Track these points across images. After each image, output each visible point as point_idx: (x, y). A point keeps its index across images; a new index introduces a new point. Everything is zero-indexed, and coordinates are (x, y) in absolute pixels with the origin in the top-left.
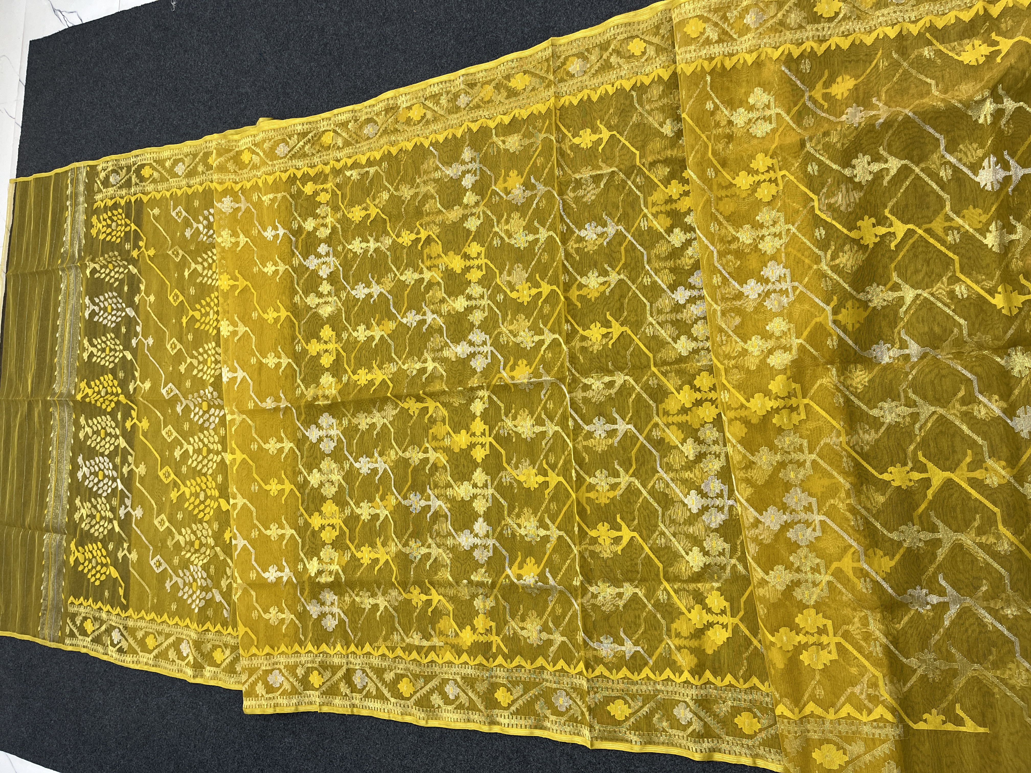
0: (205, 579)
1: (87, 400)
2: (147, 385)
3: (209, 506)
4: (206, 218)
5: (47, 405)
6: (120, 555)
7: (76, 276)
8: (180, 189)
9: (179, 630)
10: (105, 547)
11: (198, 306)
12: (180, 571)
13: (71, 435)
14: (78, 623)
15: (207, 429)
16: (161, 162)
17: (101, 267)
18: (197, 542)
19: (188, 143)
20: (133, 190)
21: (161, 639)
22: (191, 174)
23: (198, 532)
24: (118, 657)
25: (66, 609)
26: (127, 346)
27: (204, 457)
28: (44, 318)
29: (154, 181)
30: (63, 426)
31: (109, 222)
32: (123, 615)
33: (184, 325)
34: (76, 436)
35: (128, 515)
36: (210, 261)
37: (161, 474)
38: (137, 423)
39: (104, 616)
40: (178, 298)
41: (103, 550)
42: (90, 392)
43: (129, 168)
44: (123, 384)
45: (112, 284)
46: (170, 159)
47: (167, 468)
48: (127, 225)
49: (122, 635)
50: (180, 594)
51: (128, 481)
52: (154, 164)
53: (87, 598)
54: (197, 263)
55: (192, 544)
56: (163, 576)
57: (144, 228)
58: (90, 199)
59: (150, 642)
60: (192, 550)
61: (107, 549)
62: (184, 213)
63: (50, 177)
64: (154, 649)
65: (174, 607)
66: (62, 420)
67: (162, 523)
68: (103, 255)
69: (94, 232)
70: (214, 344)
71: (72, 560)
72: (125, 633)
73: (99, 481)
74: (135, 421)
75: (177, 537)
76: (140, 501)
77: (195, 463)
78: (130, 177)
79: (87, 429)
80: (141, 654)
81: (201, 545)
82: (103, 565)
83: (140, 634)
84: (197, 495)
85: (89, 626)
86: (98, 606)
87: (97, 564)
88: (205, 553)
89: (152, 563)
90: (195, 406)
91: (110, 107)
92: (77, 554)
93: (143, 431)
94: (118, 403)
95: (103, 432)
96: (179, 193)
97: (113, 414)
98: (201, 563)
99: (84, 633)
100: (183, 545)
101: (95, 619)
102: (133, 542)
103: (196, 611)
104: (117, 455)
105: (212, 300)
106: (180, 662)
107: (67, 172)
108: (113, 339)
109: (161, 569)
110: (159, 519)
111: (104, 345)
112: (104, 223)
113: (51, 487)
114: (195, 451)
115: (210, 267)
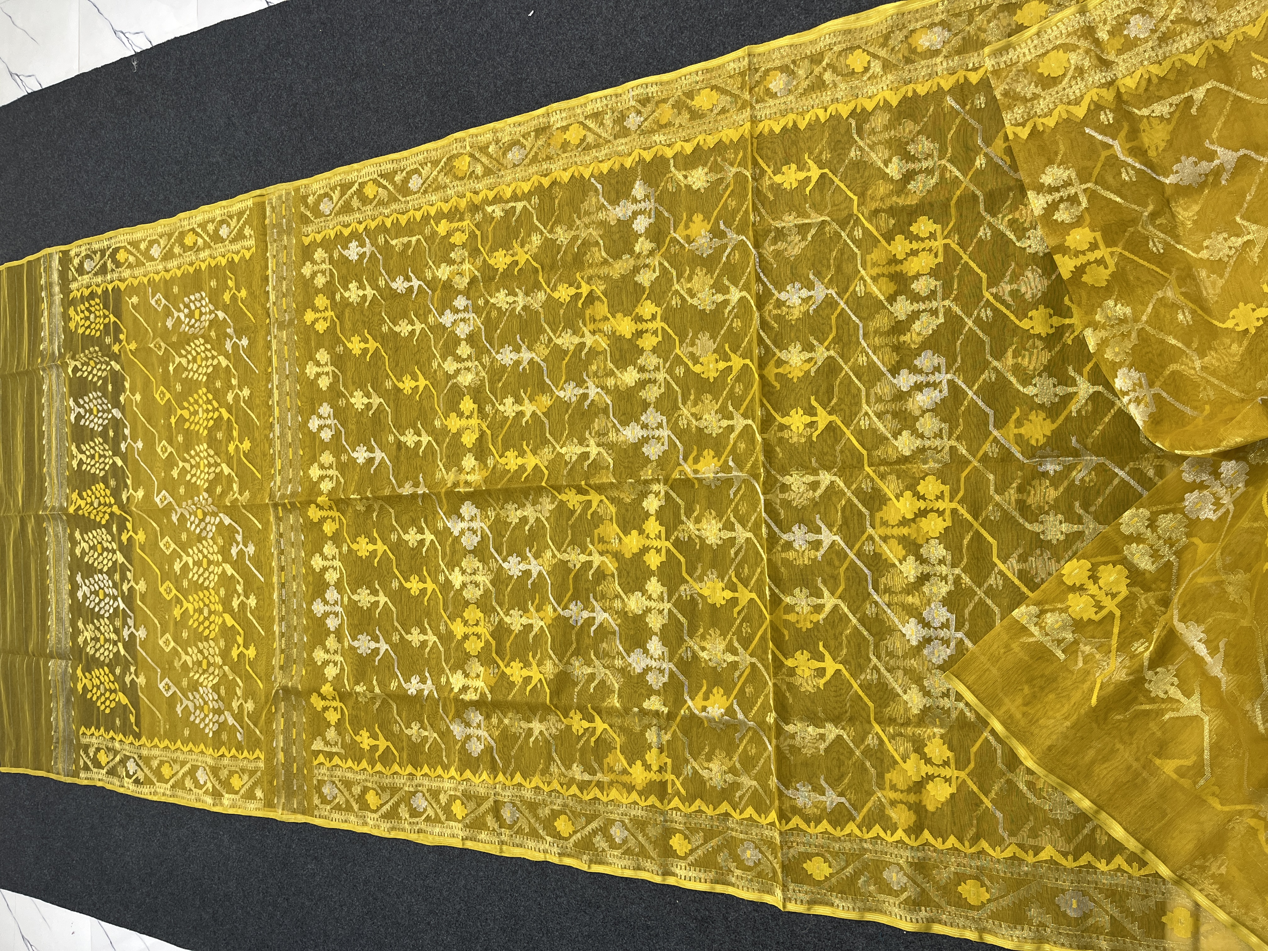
0: (216, 701)
1: (80, 512)
2: (140, 493)
3: (214, 621)
4: (187, 306)
5: (39, 520)
6: (128, 680)
7: (58, 376)
8: (158, 273)
9: (194, 757)
10: (112, 672)
11: (186, 404)
12: (190, 694)
13: (67, 551)
14: (91, 754)
15: (205, 538)
16: (135, 244)
17: (83, 365)
18: (205, 662)
19: (161, 222)
20: (109, 277)
21: (176, 767)
22: (168, 256)
23: (205, 651)
24: (135, 789)
25: (79, 741)
26: (116, 452)
27: (205, 570)
28: (29, 423)
29: (130, 266)
30: (58, 543)
31: (87, 314)
32: (137, 744)
33: (173, 425)
34: (72, 553)
35: (132, 635)
36: (194, 353)
37: (162, 590)
38: (134, 535)
39: (117, 745)
40: (164, 396)
41: (110, 675)
42: (83, 503)
43: (103, 252)
44: (116, 494)
45: (96, 383)
46: (144, 240)
47: (168, 582)
48: (105, 316)
49: (138, 765)
50: (192, 718)
51: (129, 599)
52: (129, 247)
53: (98, 728)
54: (181, 356)
55: (200, 663)
56: (172, 701)
57: (123, 318)
58: (65, 289)
59: (166, 771)
60: (201, 671)
61: (114, 674)
62: (163, 301)
63: (21, 266)
64: (171, 778)
65: (187, 732)
66: (56, 535)
67: (167, 643)
68: (83, 352)
69: (72, 325)
70: (205, 446)
71: (80, 687)
72: (140, 762)
73: (100, 601)
74: (131, 533)
75: (184, 657)
76: (145, 621)
77: (196, 576)
78: (105, 263)
79: (84, 544)
80: (158, 784)
81: (209, 664)
82: (111, 691)
83: (155, 763)
84: (201, 611)
85: (103, 758)
86: (110, 736)
87: (106, 690)
88: (213, 673)
89: (161, 686)
90: (190, 514)
91: (78, 184)
92: (84, 680)
93: (140, 543)
94: (112, 514)
95: (99, 546)
96: (157, 278)
97: (108, 526)
98: (210, 685)
99: (98, 765)
100: (191, 665)
102: (140, 665)
103: (211, 735)
104: (116, 572)
105: (200, 397)
106: (197, 791)
107: (39, 259)
108: (102, 444)
109: (170, 693)
110: (164, 639)
111: (92, 452)
112: (82, 315)
113: (52, 609)
114: (195, 563)
115: (194, 360)
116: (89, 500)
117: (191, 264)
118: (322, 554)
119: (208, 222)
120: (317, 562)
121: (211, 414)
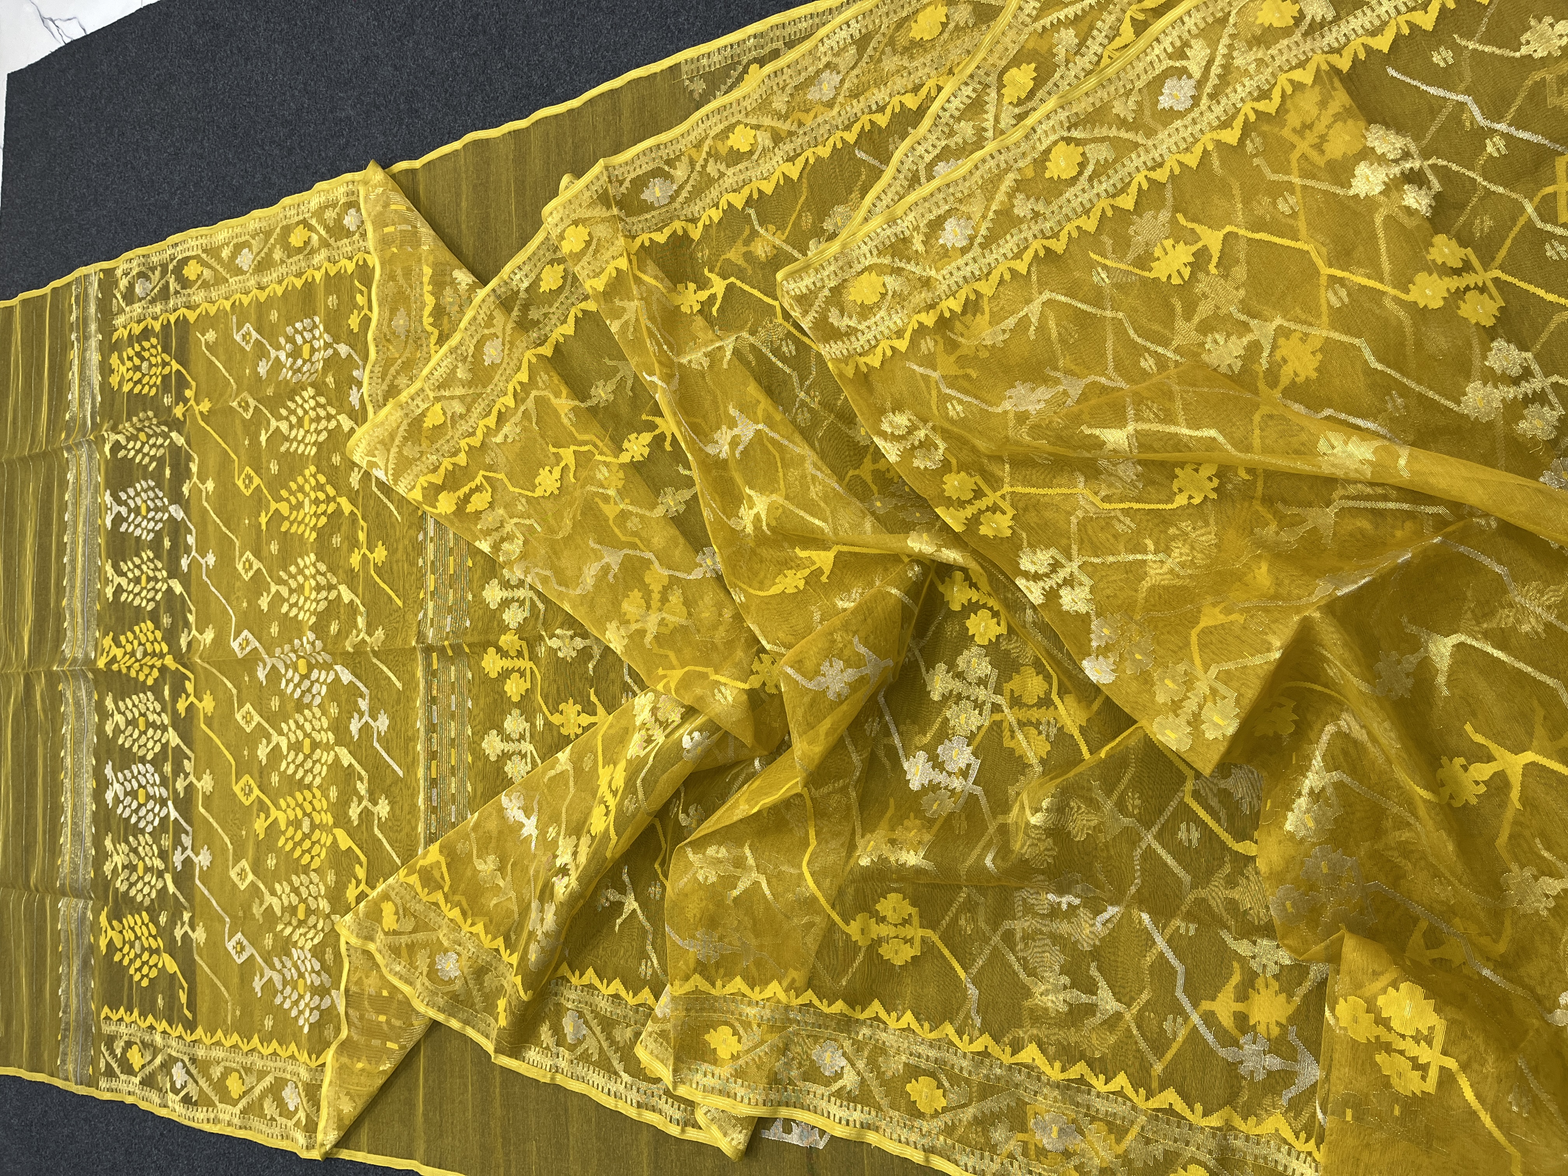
0: (318, 973)
1: (115, 667)
2: (209, 636)
3: (318, 841)
4: (291, 340)
5: (53, 679)
6: (178, 933)
7: (90, 457)
8: (247, 293)
9: (279, 1064)
10: (154, 920)
11: (284, 493)
12: (276, 960)
13: (92, 729)
14: (118, 1052)
15: (309, 706)
16: (213, 251)
17: (128, 439)
18: (302, 908)
19: (256, 213)
20: (172, 303)
21: (250, 1080)
22: (263, 265)
23: (303, 890)
24: (184, 1111)
25: (99, 1029)
26: (174, 571)
27: (307, 757)
28: (43, 532)
29: (206, 285)
30: (79, 715)
31: (137, 361)
32: (188, 1038)
33: (264, 527)
34: (100, 730)
35: (188, 862)
36: (300, 412)
37: (237, 789)
38: (196, 702)
39: (158, 1039)
40: (251, 481)
41: (151, 925)
42: (118, 652)
43: (164, 267)
44: (171, 637)
45: (147, 466)
46: (228, 244)
47: (247, 777)
48: (164, 364)
49: (188, 1072)
50: (278, 1000)
51: (185, 804)
52: (204, 256)
53: (129, 1010)
54: (279, 418)
55: (293, 910)
56: (248, 969)
57: (192, 365)
58: (106, 326)
59: (234, 1085)
60: (294, 922)
61: (157, 924)
62: (255, 335)
63: (44, 297)
64: (241, 1098)
65: (269, 1023)
66: (77, 703)
67: (242, 874)
68: (129, 419)
69: (114, 380)
70: (313, 557)
71: (103, 943)
72: (192, 1069)
73: (140, 806)
74: (192, 698)
75: (269, 899)
76: (209, 839)
77: (292, 767)
78: (167, 283)
79: (118, 717)
80: (220, 1106)
81: (309, 912)
82: (152, 952)
83: (216, 1072)
84: (298, 824)
85: (135, 1058)
86: (148, 1023)
87: (143, 949)
88: (315, 926)
89: (230, 946)
90: (287, 668)
91: (133, 168)
92: (110, 933)
93: (205, 715)
94: (163, 669)
95: (142, 720)
96: (246, 300)
97: (156, 690)
98: (309, 945)
99: (129, 1070)
100: (279, 913)
101: (145, 1045)
102: (198, 909)
103: (306, 1030)
104: (165, 760)
105: (306, 481)
106: (283, 1120)
107: (69, 285)
108: (152, 561)
109: (245, 956)
110: (237, 869)
111: (137, 572)
112: (129, 364)
113: (67, 818)
114: (290, 747)
115: (300, 423)
116: (129, 648)
117: (299, 275)
118: (501, 731)
119: (327, 207)
120: (493, 745)
121: (323, 507)
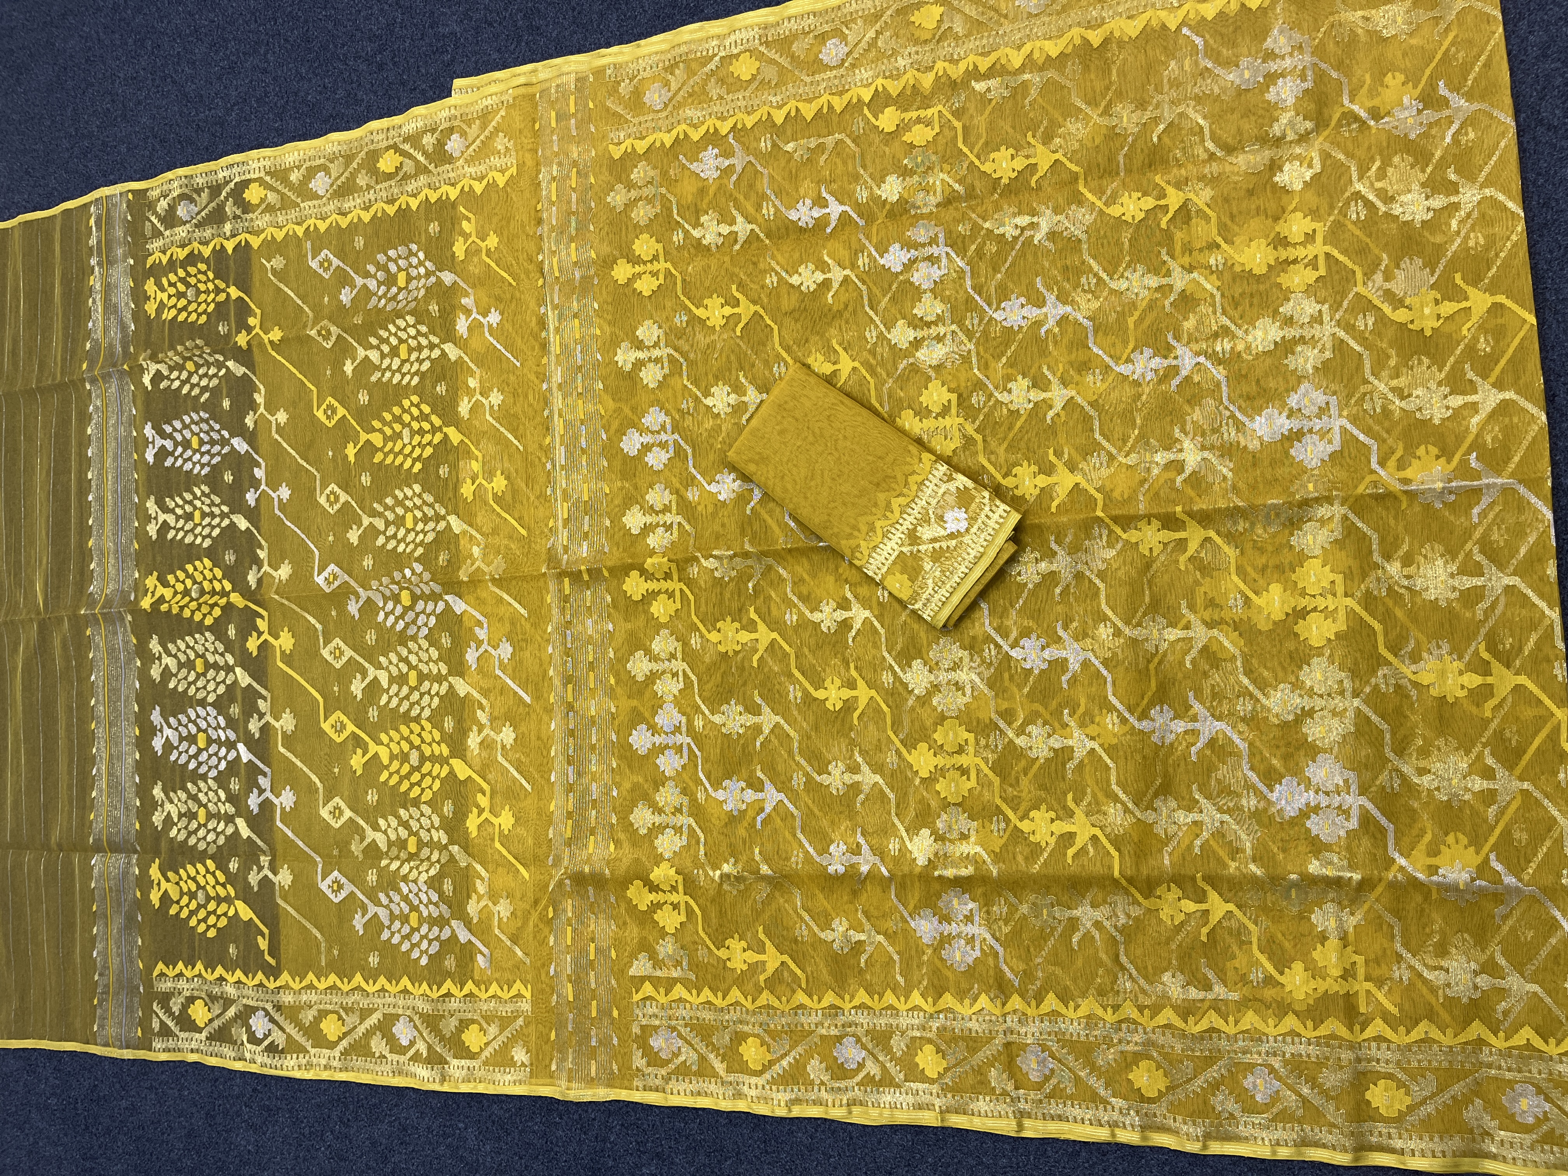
0: (436, 904)
1: (164, 607)
2: (284, 572)
3: (429, 774)
4: (381, 267)
5: (78, 624)
6: (254, 878)
7: (122, 390)
8: (323, 219)
9: (388, 1000)
10: (222, 866)
11: (376, 424)
12: (382, 896)
13: (133, 673)
14: (176, 1009)
15: (414, 638)
16: (280, 174)
17: (171, 369)
18: (412, 841)
19: (335, 136)
20: (228, 227)
21: (351, 1020)
22: (344, 190)
23: (412, 823)
24: (269, 1061)
25: (150, 987)
26: (237, 505)
27: (412, 689)
28: (60, 468)
29: (270, 209)
30: (115, 660)
31: (181, 287)
32: (272, 985)
33: (352, 459)
34: (144, 675)
35: (266, 805)
36: (394, 341)
37: (326, 726)
38: (271, 639)
39: (230, 990)
40: (334, 411)
41: (218, 873)
42: (168, 593)
43: (215, 190)
44: (235, 575)
45: (197, 397)
46: (299, 168)
47: (338, 713)
48: (218, 291)
49: (272, 1020)
50: (385, 935)
51: (261, 745)
52: (268, 178)
53: (191, 963)
54: (369, 347)
55: (402, 844)
56: (345, 909)
57: (255, 290)
59: (331, 1028)
60: (403, 855)
61: (225, 871)
62: (336, 262)
63: (50, 218)
64: (340, 1039)
65: (374, 960)
66: (111, 648)
67: (336, 812)
68: (172, 347)
69: (151, 308)
70: (417, 488)
71: (155, 897)
72: (277, 1017)
73: (200, 751)
74: (266, 636)
75: (371, 835)
77: (395, 701)
78: (221, 206)
79: (167, 660)
80: (313, 1051)
82: (219, 900)
83: (308, 1016)
84: (404, 758)
85: (199, 1013)
86: (216, 974)
87: (208, 899)
88: (428, 859)
89: (324, 885)
90: (386, 599)
92: (164, 885)
93: (283, 653)
94: (228, 608)
96: (322, 226)
97: (218, 629)
98: (424, 877)
99: (190, 1026)
100: (384, 849)
101: (212, 998)
102: (280, 852)
103: (424, 961)
104: (233, 701)
105: (406, 411)
106: (395, 1057)
107: (86, 206)
108: (208, 496)
109: (343, 894)
110: (330, 806)
111: (188, 508)
112: (172, 291)
113: (99, 770)
114: (392, 680)
115: (394, 352)
116: (180, 587)
117: (391, 201)
118: (648, 652)
119: (425, 132)
120: (640, 666)
121: (428, 437)
